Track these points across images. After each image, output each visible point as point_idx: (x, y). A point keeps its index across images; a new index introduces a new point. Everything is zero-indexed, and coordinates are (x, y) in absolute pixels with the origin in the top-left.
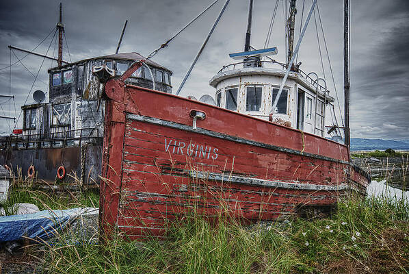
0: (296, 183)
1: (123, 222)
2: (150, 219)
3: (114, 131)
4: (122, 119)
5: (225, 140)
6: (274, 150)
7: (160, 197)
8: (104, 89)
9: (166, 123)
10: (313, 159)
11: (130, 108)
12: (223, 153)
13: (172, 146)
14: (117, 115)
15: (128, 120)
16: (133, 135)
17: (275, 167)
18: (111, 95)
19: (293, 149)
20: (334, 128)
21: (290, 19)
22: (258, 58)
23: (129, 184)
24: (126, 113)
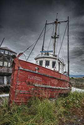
0: (59, 87)
1: (16, 100)
2: (23, 98)
3: (15, 72)
4: (18, 69)
5: (44, 75)
6: (55, 78)
7: (26, 92)
8: (14, 60)
9: (29, 71)
10: (63, 81)
11: (20, 66)
12: (43, 79)
13: (30, 77)
14: (16, 68)
15: (19, 69)
16: (20, 73)
17: (55, 83)
18: (15, 62)
19: (59, 78)
20: (65, 72)
21: (54, 43)
22: (48, 53)
23: (18, 88)
24: (19, 67)
